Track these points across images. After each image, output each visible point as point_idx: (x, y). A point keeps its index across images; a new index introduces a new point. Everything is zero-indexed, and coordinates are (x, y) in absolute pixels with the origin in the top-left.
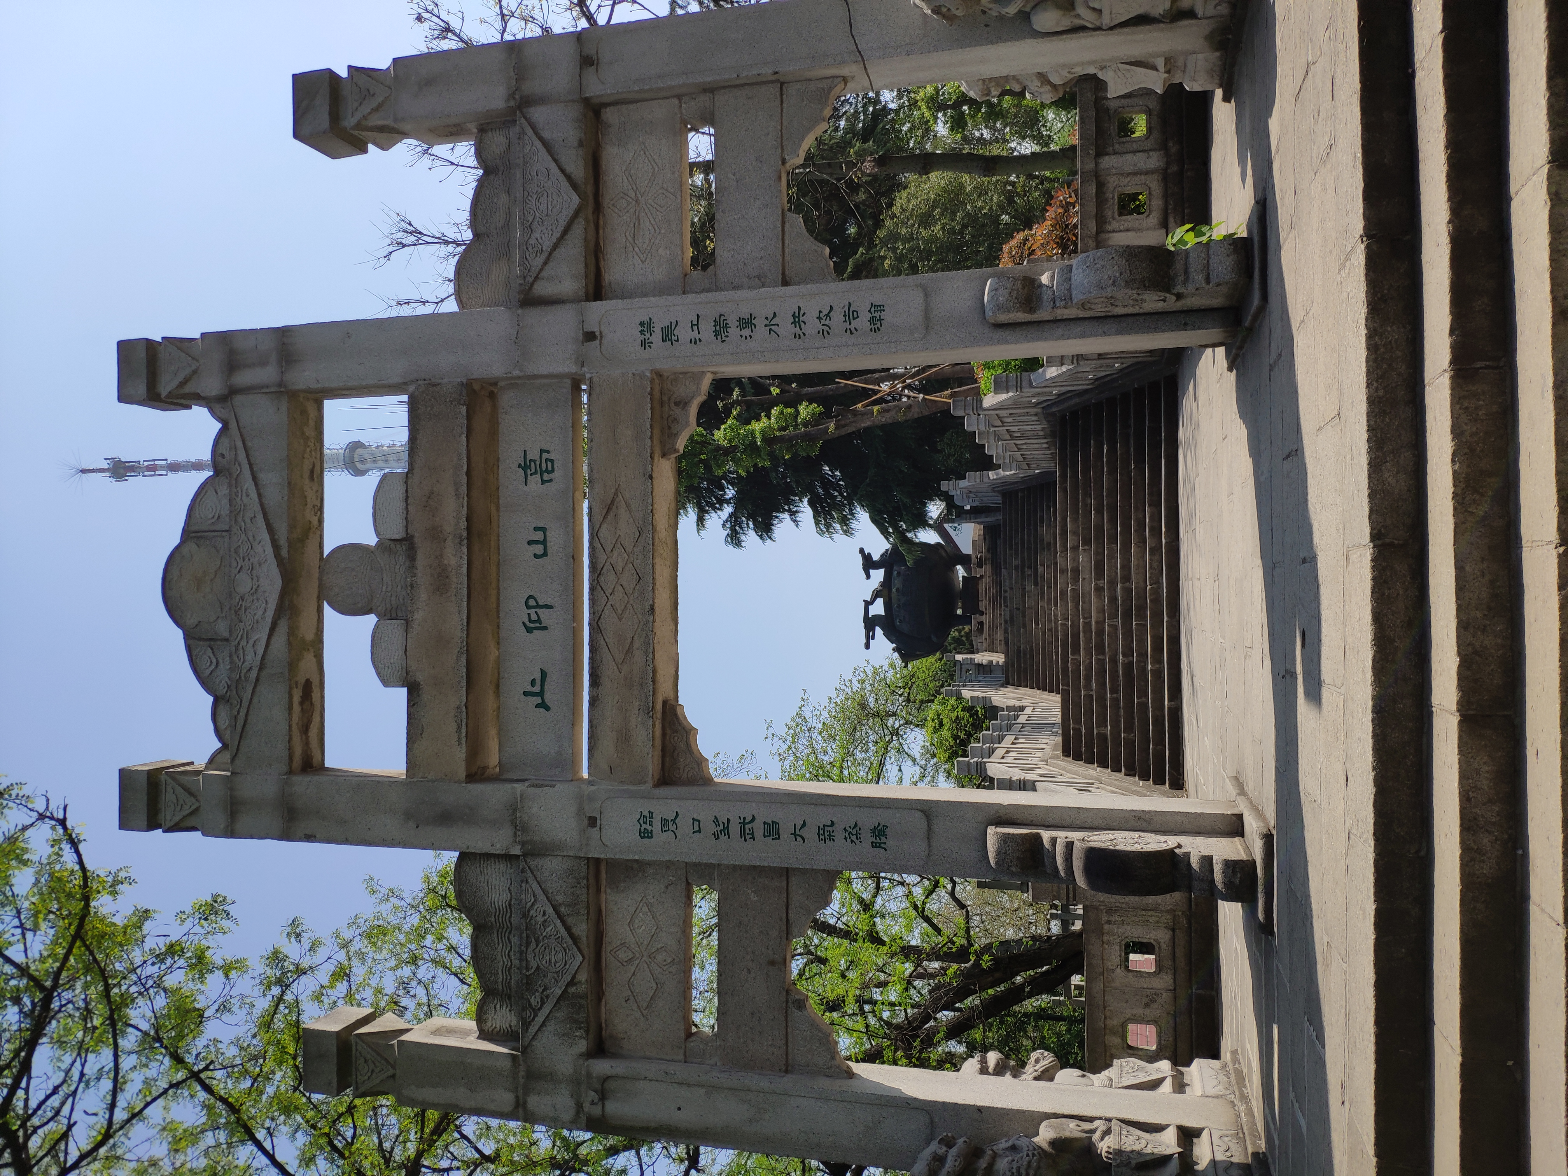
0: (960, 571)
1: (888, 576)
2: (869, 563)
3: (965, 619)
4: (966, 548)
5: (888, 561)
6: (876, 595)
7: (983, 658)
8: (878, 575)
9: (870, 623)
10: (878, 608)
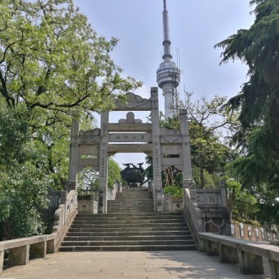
0: (139, 184)
1: (138, 169)
2: (140, 164)
3: (129, 185)
4: (143, 185)
5: (141, 169)
6: (134, 166)
7: (121, 188)
8: (138, 167)
9: (128, 165)
10: (131, 166)
